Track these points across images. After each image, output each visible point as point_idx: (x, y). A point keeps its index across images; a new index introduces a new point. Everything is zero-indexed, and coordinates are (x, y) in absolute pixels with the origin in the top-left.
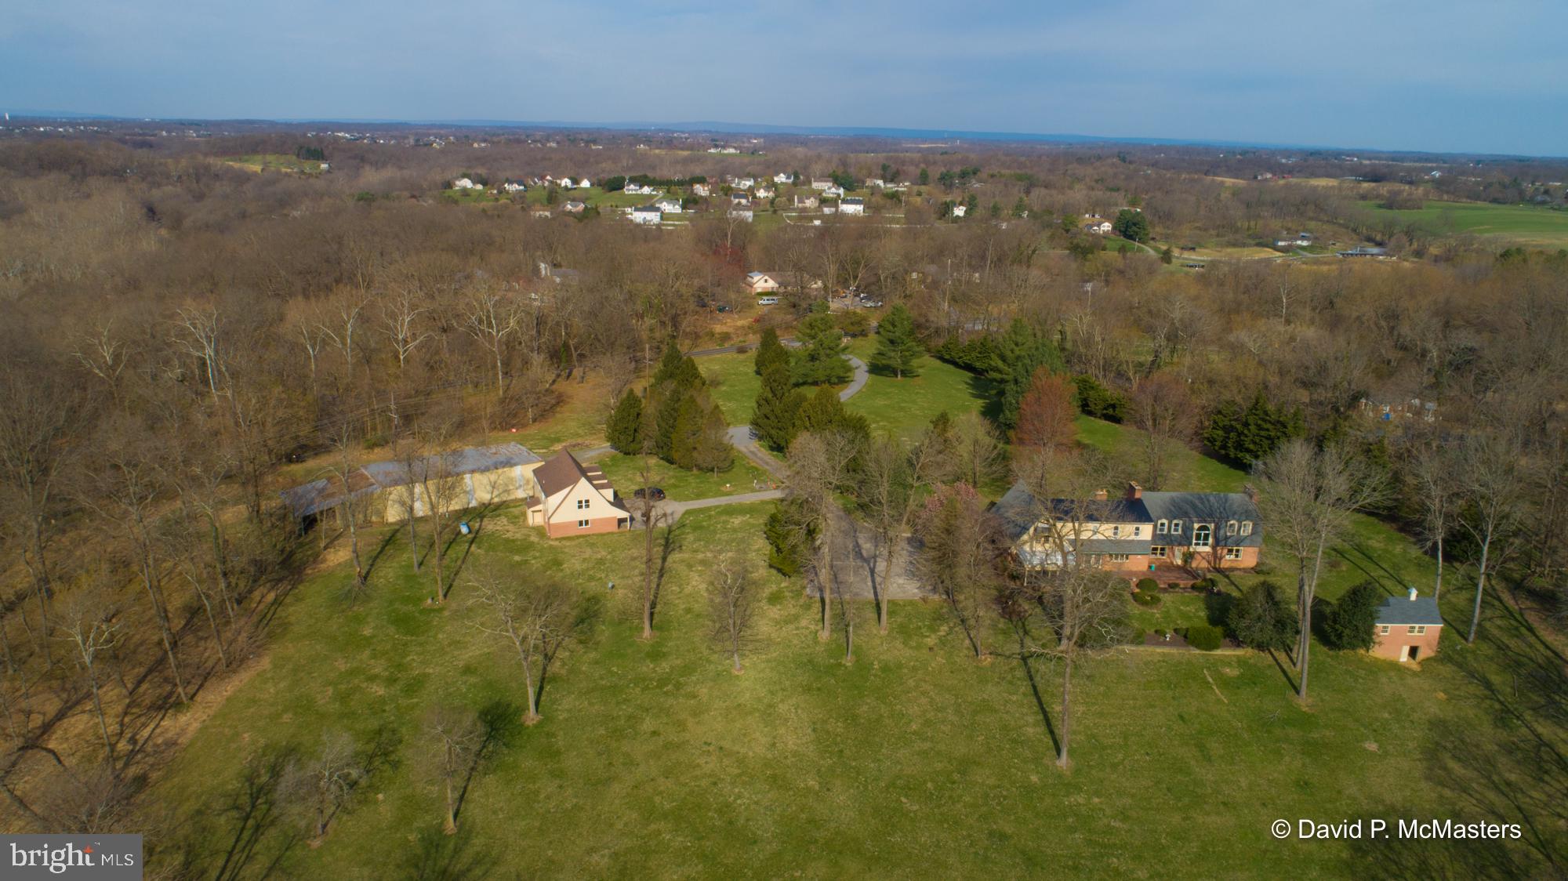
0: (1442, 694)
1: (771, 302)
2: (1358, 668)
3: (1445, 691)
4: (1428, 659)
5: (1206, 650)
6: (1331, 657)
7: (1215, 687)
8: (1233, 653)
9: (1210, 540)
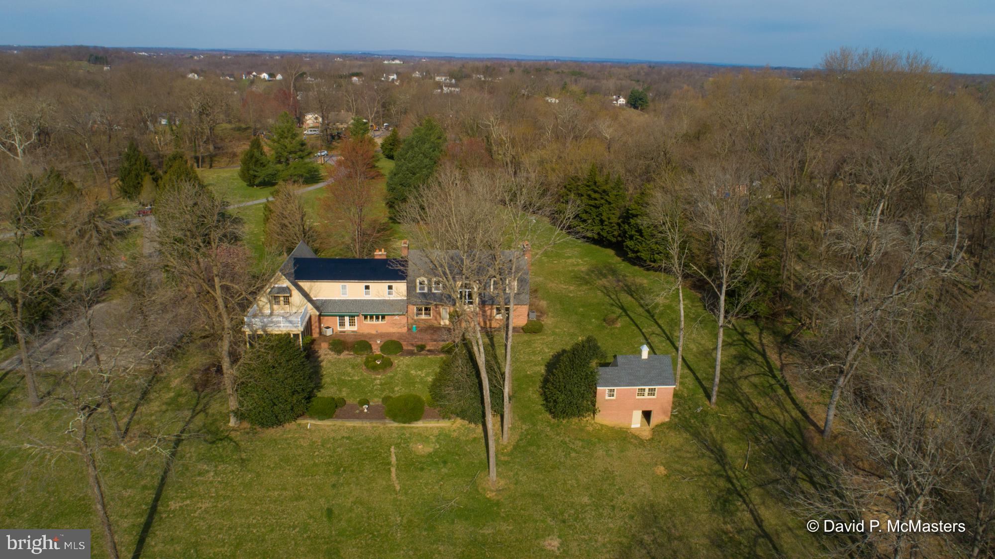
0: (662, 468)
1: (313, 132)
2: (576, 439)
3: (667, 466)
4: (663, 424)
5: (404, 423)
6: (552, 427)
7: (393, 470)
8: (437, 425)
9: (477, 300)
